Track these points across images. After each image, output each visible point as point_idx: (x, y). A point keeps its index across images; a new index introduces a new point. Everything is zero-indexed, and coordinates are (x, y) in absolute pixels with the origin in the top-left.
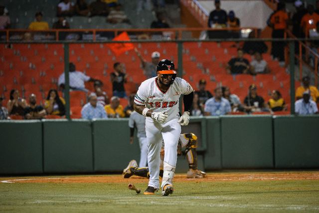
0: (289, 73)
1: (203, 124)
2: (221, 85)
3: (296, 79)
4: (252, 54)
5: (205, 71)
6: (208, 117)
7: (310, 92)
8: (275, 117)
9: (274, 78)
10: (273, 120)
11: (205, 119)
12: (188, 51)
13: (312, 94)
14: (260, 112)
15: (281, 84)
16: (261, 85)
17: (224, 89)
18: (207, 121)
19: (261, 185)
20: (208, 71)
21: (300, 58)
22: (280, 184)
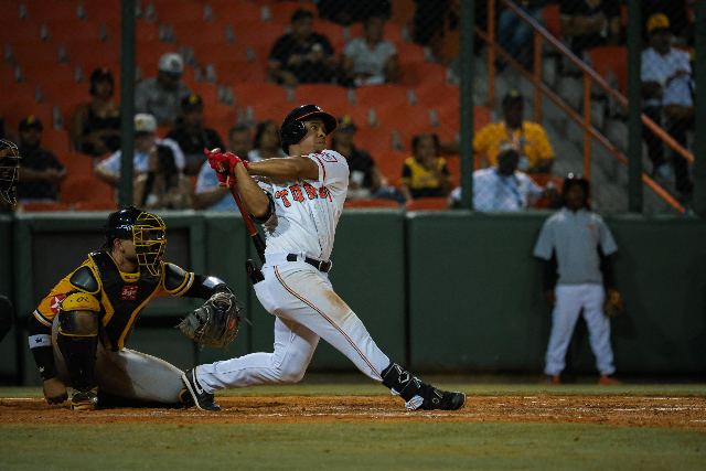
0: (457, 81)
1: (196, 235)
2: (250, 115)
3: (477, 101)
4: (347, 24)
5: (204, 72)
6: (210, 214)
7: (522, 143)
8: (411, 215)
9: (412, 96)
10: (406, 223)
11: (202, 217)
12: (150, 10)
13: (528, 149)
14: (369, 200)
15: (433, 115)
16: (372, 116)
17: (261, 128)
18: (207, 223)
19: (374, 438)
20: (211, 71)
21: (490, 37)
22: (432, 435)
